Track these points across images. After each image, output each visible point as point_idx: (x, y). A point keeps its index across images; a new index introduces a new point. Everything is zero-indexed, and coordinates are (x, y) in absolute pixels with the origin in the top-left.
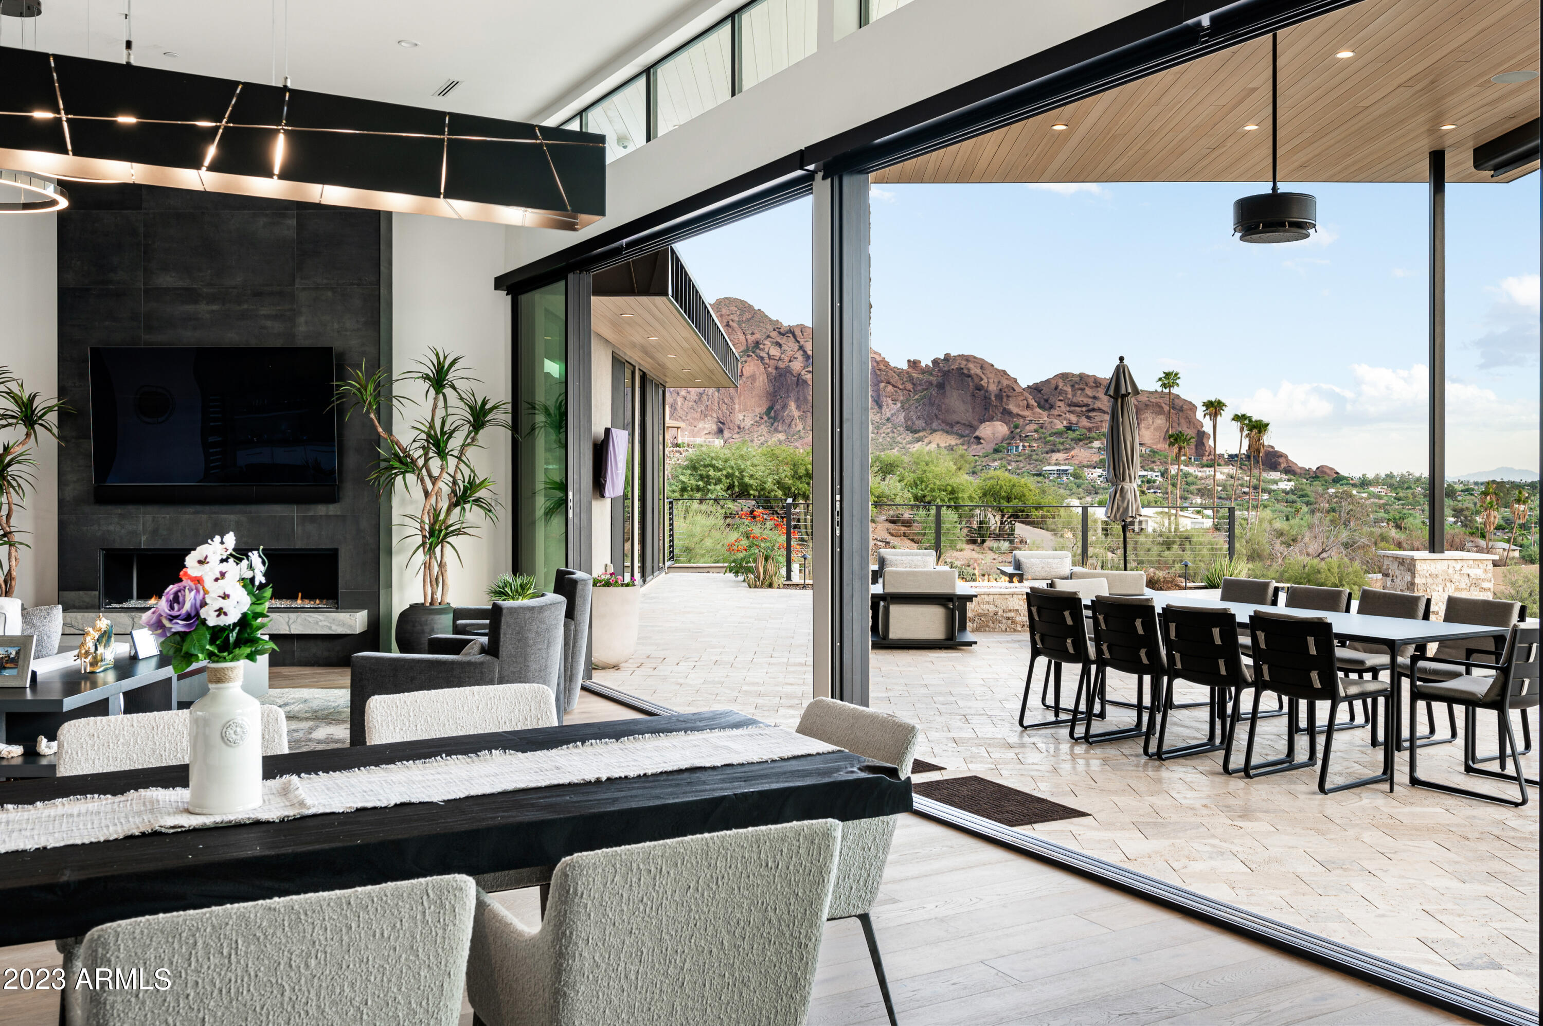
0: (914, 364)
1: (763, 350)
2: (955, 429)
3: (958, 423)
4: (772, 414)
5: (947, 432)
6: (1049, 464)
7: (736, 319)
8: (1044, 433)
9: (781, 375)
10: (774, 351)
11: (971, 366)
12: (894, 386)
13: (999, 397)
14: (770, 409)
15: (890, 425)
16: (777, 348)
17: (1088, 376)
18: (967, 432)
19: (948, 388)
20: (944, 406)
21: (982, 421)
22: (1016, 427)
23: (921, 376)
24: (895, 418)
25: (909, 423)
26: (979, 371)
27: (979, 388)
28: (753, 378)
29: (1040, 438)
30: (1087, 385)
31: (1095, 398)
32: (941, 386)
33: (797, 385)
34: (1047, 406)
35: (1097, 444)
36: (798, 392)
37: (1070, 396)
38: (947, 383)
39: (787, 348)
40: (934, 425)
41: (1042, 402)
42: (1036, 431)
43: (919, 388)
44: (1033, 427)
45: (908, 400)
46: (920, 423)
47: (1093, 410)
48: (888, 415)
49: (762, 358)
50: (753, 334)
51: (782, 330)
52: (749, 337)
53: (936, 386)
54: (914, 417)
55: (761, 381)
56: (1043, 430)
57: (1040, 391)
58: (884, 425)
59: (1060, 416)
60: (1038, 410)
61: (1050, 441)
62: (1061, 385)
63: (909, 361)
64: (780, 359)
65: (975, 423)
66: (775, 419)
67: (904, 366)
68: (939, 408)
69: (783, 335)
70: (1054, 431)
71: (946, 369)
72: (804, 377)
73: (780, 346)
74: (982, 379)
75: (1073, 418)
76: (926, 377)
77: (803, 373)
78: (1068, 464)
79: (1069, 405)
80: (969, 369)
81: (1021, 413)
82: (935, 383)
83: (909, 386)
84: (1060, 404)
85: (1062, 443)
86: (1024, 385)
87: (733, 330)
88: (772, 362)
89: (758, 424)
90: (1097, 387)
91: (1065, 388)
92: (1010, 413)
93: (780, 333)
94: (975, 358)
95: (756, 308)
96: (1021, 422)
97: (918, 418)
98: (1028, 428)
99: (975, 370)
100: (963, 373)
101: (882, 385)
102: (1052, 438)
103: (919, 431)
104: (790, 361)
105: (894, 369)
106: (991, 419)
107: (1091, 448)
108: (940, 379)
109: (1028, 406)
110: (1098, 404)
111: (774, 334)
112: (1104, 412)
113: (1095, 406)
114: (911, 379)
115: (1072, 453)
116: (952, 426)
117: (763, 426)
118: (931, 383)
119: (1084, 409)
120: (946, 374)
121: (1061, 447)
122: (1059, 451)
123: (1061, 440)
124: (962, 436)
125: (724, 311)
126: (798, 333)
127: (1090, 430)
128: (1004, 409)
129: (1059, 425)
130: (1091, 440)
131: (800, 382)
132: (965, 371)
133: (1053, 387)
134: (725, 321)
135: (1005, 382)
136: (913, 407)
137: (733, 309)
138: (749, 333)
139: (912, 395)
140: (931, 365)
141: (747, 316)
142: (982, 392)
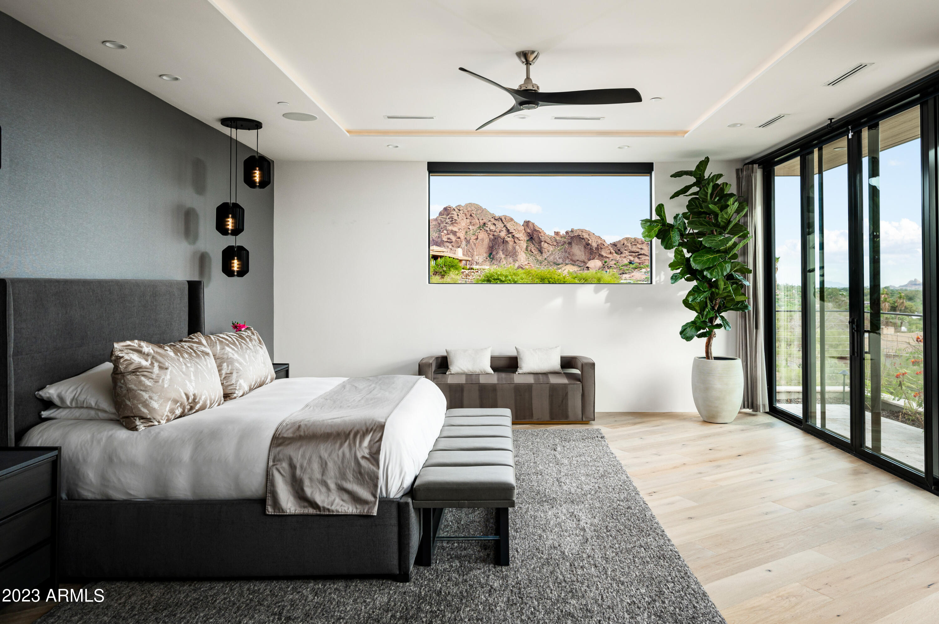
0: (557, 233)
1: (487, 227)
2: (576, 263)
3: (578, 260)
4: (492, 257)
5: (573, 265)
6: (622, 279)
7: (475, 213)
8: (619, 265)
9: (495, 239)
10: (493, 228)
11: (584, 234)
12: (548, 244)
13: (597, 249)
14: (491, 254)
15: (546, 261)
16: (494, 226)
18: (582, 265)
19: (573, 244)
20: (571, 253)
21: (589, 260)
22: (606, 262)
23: (560, 239)
24: (548, 258)
25: (555, 260)
26: (588, 237)
27: (588, 244)
28: (483, 240)
29: (617, 268)
30: (638, 243)
31: (641, 249)
32: (570, 243)
33: (503, 243)
34: (619, 252)
35: (644, 270)
36: (503, 246)
37: (630, 248)
38: (572, 242)
39: (498, 226)
40: (567, 262)
41: (617, 251)
42: (615, 264)
43: (560, 245)
44: (614, 262)
45: (554, 250)
46: (560, 261)
47: (641, 254)
48: (546, 257)
49: (487, 231)
50: (482, 219)
51: (496, 218)
52: (481, 221)
54: (558, 258)
55: (486, 241)
56: (618, 264)
57: (616, 246)
58: (544, 261)
59: (626, 257)
60: (615, 254)
61: (621, 269)
62: (626, 243)
63: (555, 232)
64: (495, 231)
65: (586, 261)
66: (493, 259)
67: (553, 234)
68: (569, 253)
69: (497, 220)
70: (624, 264)
71: (572, 235)
72: (506, 240)
73: (495, 225)
74: (589, 240)
75: (632, 258)
76: (563, 239)
77: (506, 237)
78: (630, 280)
79: (630, 252)
80: (583, 236)
81: (607, 256)
82: (567, 242)
83: (555, 244)
84: (625, 251)
85: (628, 270)
86: (609, 243)
87: (473, 218)
88: (492, 233)
89: (485, 261)
90: (643, 244)
91: (628, 244)
92: (602, 256)
93: (495, 219)
94: (586, 230)
95: (484, 208)
96: (607, 260)
97: (560, 258)
98: (611, 263)
99: (586, 236)
100: (580, 238)
101: (543, 243)
102: (622, 268)
103: (559, 265)
104: (500, 232)
105: (548, 236)
106: (593, 259)
107: (641, 272)
108: (569, 241)
109: (610, 253)
110: (643, 252)
111: (492, 220)
112: (646, 255)
114: (556, 240)
115: (633, 274)
117: (487, 262)
118: (565, 242)
119: (637, 254)
120: (572, 238)
121: (627, 272)
122: (626, 273)
123: (627, 268)
124: (580, 267)
125: (469, 209)
126: (503, 219)
127: (640, 263)
128: (600, 254)
129: (626, 262)
130: (641, 268)
131: (504, 242)
132: (581, 237)
133: (622, 243)
134: (469, 214)
135: (600, 242)
136: (557, 253)
137: (473, 208)
138: (480, 219)
139: (556, 247)
140: (565, 234)
141: (479, 212)
142: (589, 246)
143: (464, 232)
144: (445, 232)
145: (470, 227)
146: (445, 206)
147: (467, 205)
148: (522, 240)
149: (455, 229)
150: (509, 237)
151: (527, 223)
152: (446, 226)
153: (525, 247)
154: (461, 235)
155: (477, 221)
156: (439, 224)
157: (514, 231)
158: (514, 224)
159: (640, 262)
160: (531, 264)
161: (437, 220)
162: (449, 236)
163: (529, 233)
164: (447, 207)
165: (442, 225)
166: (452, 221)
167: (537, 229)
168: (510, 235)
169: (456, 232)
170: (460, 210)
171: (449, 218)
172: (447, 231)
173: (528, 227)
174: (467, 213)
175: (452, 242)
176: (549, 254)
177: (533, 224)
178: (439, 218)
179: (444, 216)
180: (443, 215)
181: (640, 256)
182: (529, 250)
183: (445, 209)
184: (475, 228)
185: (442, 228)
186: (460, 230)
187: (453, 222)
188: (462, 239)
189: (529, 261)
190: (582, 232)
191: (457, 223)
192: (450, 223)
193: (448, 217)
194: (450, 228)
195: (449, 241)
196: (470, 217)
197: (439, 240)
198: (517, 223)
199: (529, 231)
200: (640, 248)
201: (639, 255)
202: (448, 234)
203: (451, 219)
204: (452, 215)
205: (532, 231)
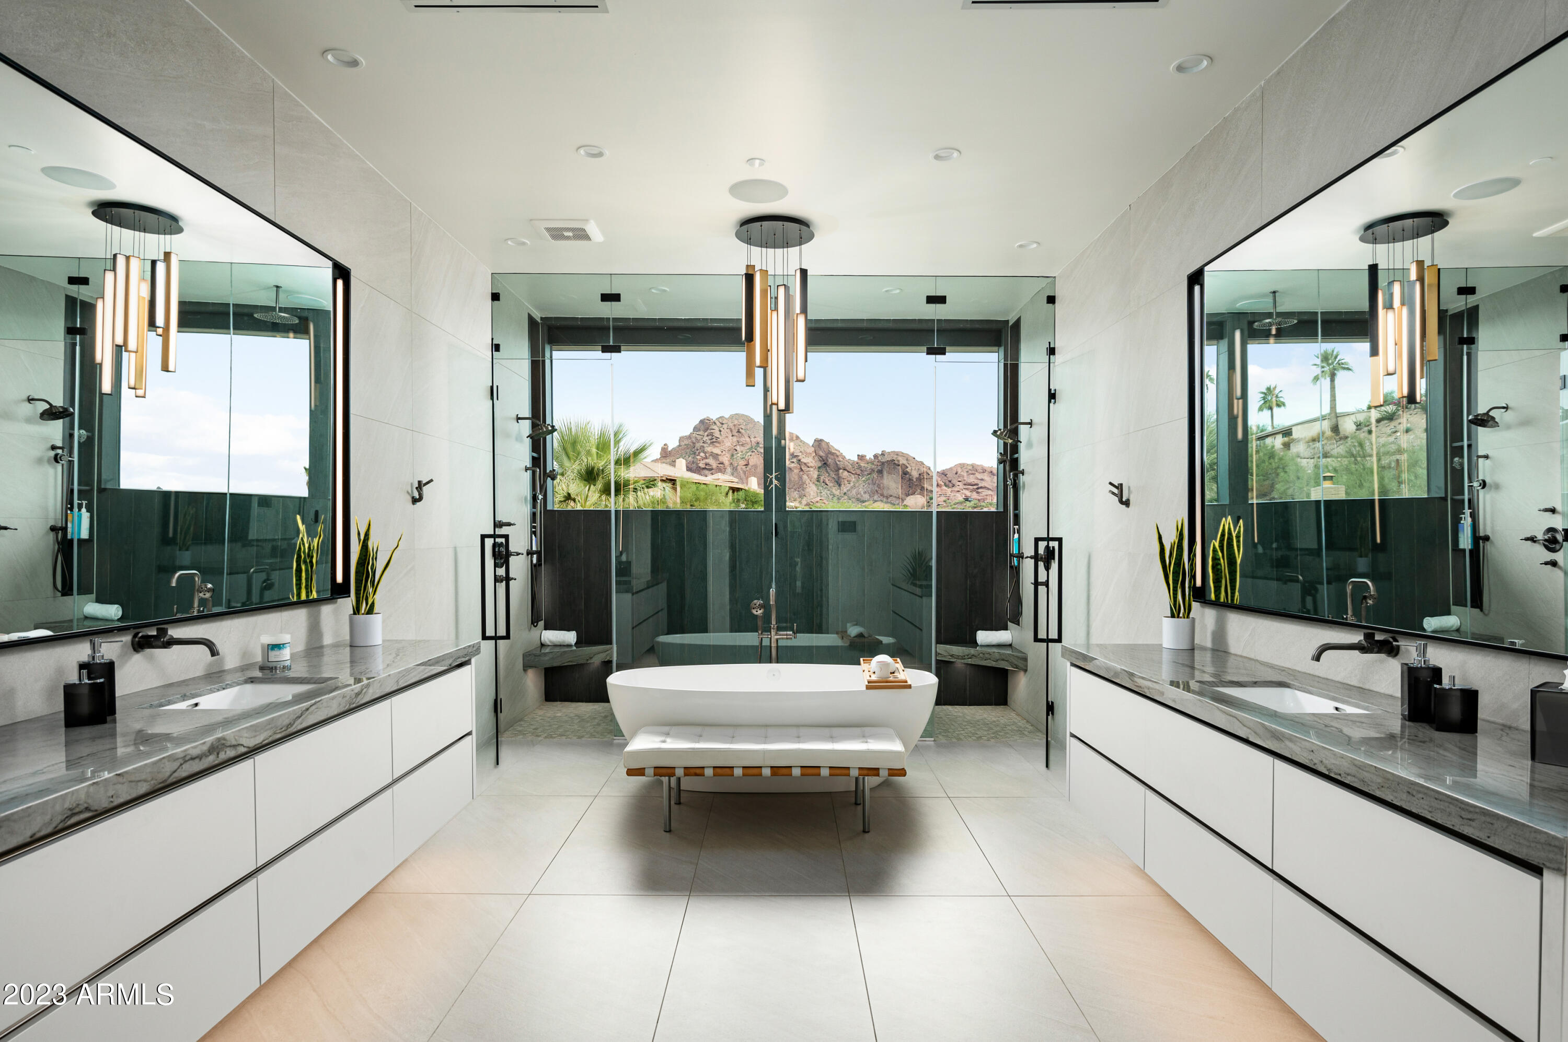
0: (861, 457)
2: (889, 500)
3: (891, 496)
5: (884, 502)
7: (743, 427)
8: (950, 503)
11: (900, 458)
12: (848, 472)
13: (919, 479)
15: (846, 497)
17: (978, 465)
18: (897, 502)
19: (885, 473)
20: (882, 485)
21: (908, 495)
22: (930, 499)
23: (866, 465)
24: (849, 492)
25: (859, 496)
26: (905, 462)
27: (905, 473)
30: (977, 471)
31: (982, 480)
32: (880, 472)
34: (951, 485)
37: (965, 478)
38: (884, 470)
40: (876, 497)
41: (947, 483)
42: (945, 501)
43: (866, 473)
44: (942, 498)
45: (858, 481)
46: (866, 497)
47: (981, 488)
48: (845, 491)
50: (755, 437)
52: (752, 439)
53: (877, 472)
54: (862, 493)
55: (761, 468)
56: (950, 501)
57: (946, 475)
58: (842, 497)
59: (959, 491)
60: (944, 487)
62: (959, 471)
63: (858, 456)
65: (903, 496)
67: (856, 459)
68: (879, 486)
70: (957, 501)
71: (883, 460)
72: (789, 466)
74: (907, 467)
75: (968, 493)
76: (870, 466)
79: (965, 485)
80: (898, 461)
82: (876, 470)
83: (859, 472)
84: (959, 483)
86: (935, 472)
87: (742, 435)
90: (984, 472)
91: (962, 473)
92: (926, 490)
94: (902, 453)
97: (865, 493)
98: (938, 499)
99: (902, 461)
100: (894, 463)
101: (841, 471)
103: (866, 501)
105: (849, 461)
106: (913, 494)
108: (879, 468)
109: (938, 485)
112: (989, 489)
113: (983, 485)
114: (860, 467)
116: (887, 498)
118: (873, 470)
119: (975, 487)
120: (883, 464)
124: (894, 505)
125: (736, 422)
127: (979, 501)
128: (922, 487)
129: (960, 498)
130: (981, 507)
132: (896, 462)
133: (955, 472)
134: (737, 429)
135: (923, 469)
136: (862, 486)
137: (741, 421)
138: (752, 437)
139: (861, 478)
140: (873, 458)
141: (750, 426)
142: (908, 476)
143: (728, 455)
144: (702, 454)
145: (738, 448)
146: (702, 418)
147: (732, 417)
148: (811, 467)
149: (716, 451)
150: (793, 462)
151: (819, 443)
152: (703, 447)
153: (816, 476)
154: (725, 459)
155: (748, 439)
156: (694, 443)
157: (800, 454)
158: (801, 444)
159: (980, 498)
160: (825, 501)
161: (691, 438)
162: (707, 461)
163: (821, 457)
164: (704, 419)
165: (698, 445)
166: (712, 439)
167: (833, 451)
168: (795, 460)
169: (717, 455)
170: (723, 424)
171: (707, 436)
172: (705, 453)
173: (820, 449)
174: (733, 428)
175: (712, 469)
176: (849, 486)
177: (828, 444)
178: (694, 435)
179: (701, 433)
180: (699, 430)
181: (980, 490)
182: (822, 481)
183: (702, 422)
184: (744, 449)
185: (698, 450)
186: (724, 452)
187: (714, 441)
188: (726, 465)
189: (821, 496)
190: (897, 455)
191: (719, 443)
192: (709, 442)
193: (706, 434)
194: (709, 449)
195: (707, 467)
196: (736, 434)
197: (694, 466)
198: (804, 443)
199: (821, 454)
200: (980, 478)
201: (978, 488)
202: (706, 458)
203: (710, 437)
204: (712, 431)
205: (826, 454)
